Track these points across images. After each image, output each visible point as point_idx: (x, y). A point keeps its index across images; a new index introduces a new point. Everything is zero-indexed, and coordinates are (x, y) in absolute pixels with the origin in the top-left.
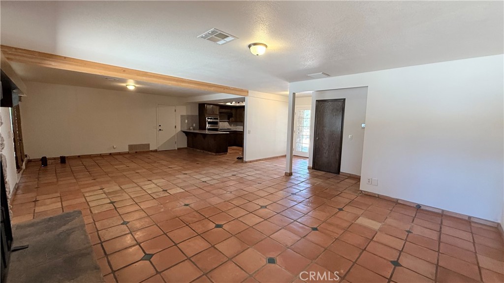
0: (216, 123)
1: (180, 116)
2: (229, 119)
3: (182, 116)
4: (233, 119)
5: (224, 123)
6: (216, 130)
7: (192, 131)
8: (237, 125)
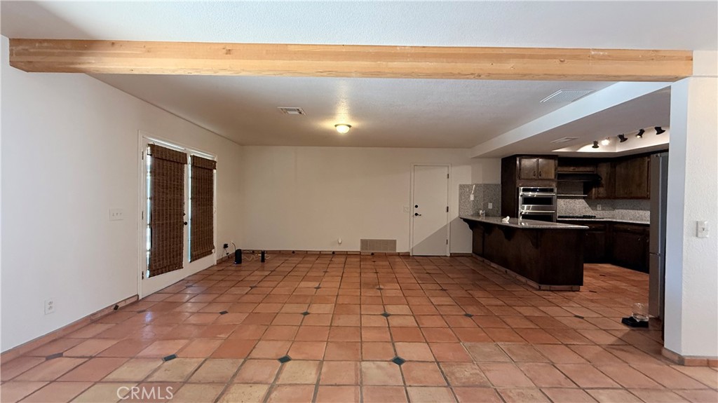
0: (548, 201)
1: (458, 188)
2: (587, 190)
3: (462, 187)
4: (601, 190)
5: (571, 201)
6: (548, 218)
7: (483, 219)
8: (614, 209)
